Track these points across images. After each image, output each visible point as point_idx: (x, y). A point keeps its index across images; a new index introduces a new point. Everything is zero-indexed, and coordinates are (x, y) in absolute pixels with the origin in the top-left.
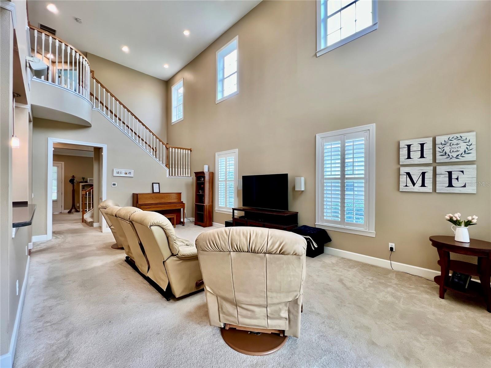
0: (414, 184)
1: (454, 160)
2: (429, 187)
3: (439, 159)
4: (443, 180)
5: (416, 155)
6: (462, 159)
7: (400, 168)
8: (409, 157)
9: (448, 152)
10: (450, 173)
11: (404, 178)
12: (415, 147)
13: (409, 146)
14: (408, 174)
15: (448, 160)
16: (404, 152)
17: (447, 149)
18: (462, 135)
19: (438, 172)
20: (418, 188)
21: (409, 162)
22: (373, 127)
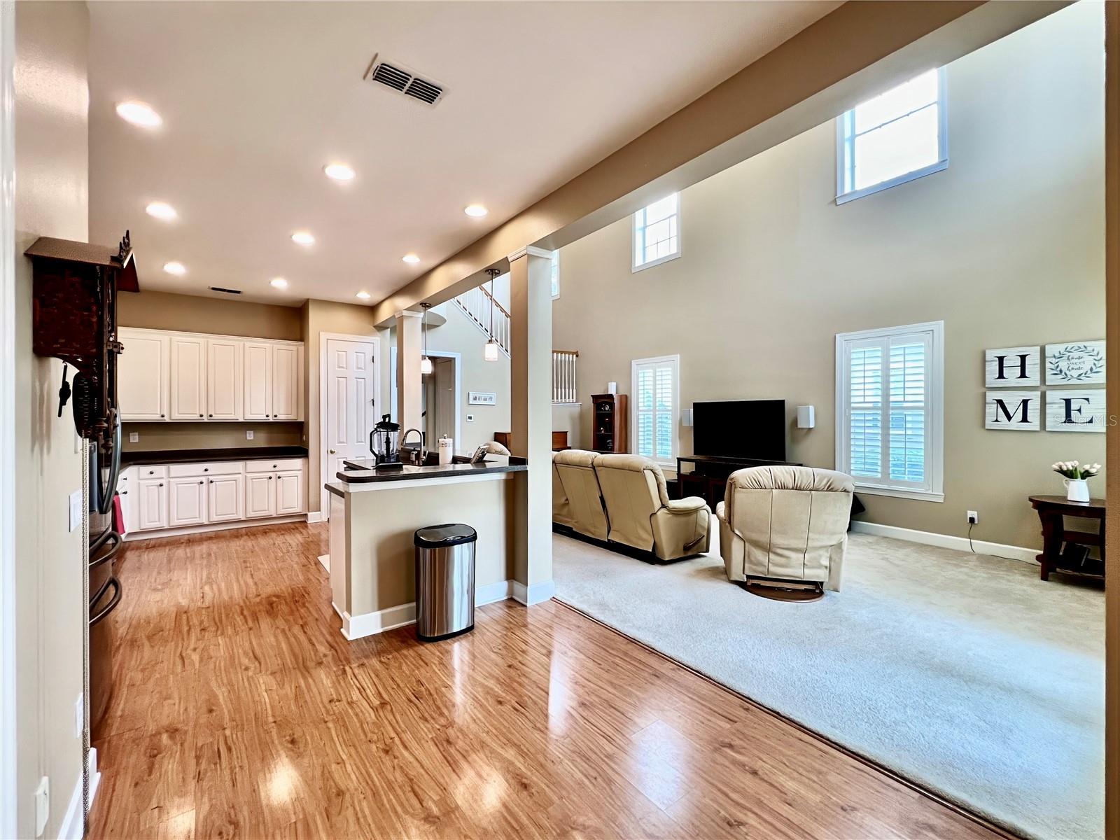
0: (1009, 418)
1: (1075, 382)
2: (1034, 423)
3: (1050, 379)
4: (1056, 411)
5: (1012, 373)
6: (1085, 381)
7: (985, 393)
8: (1001, 376)
9: (1065, 370)
10: (1068, 402)
11: (992, 409)
12: (1012, 361)
13: (1001, 359)
14: (1000, 402)
15: (1065, 382)
16: (993, 368)
17: (1063, 365)
18: (1086, 344)
19: (1048, 399)
20: (1015, 424)
21: (1001, 383)
22: (938, 327)
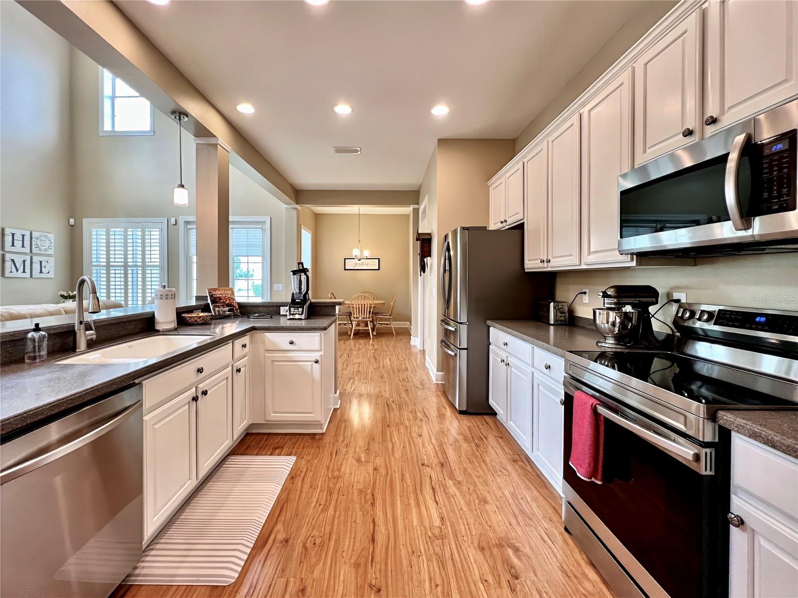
0: (17, 270)
1: (43, 252)
2: (28, 275)
3: (34, 250)
4: (36, 267)
5: (18, 244)
6: (47, 253)
7: (5, 254)
8: (13, 245)
9: (39, 246)
10: (41, 262)
11: (9, 264)
12: (18, 237)
13: (13, 235)
14: (13, 260)
15: (39, 252)
16: (9, 239)
17: (39, 243)
18: (47, 234)
19: (34, 261)
20: (20, 274)
21: (13, 249)
